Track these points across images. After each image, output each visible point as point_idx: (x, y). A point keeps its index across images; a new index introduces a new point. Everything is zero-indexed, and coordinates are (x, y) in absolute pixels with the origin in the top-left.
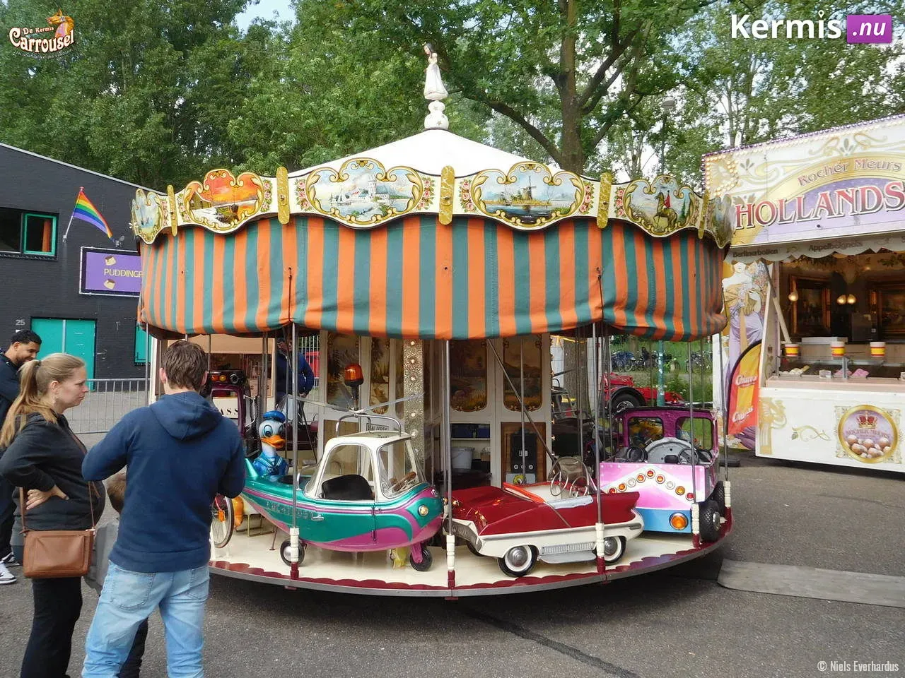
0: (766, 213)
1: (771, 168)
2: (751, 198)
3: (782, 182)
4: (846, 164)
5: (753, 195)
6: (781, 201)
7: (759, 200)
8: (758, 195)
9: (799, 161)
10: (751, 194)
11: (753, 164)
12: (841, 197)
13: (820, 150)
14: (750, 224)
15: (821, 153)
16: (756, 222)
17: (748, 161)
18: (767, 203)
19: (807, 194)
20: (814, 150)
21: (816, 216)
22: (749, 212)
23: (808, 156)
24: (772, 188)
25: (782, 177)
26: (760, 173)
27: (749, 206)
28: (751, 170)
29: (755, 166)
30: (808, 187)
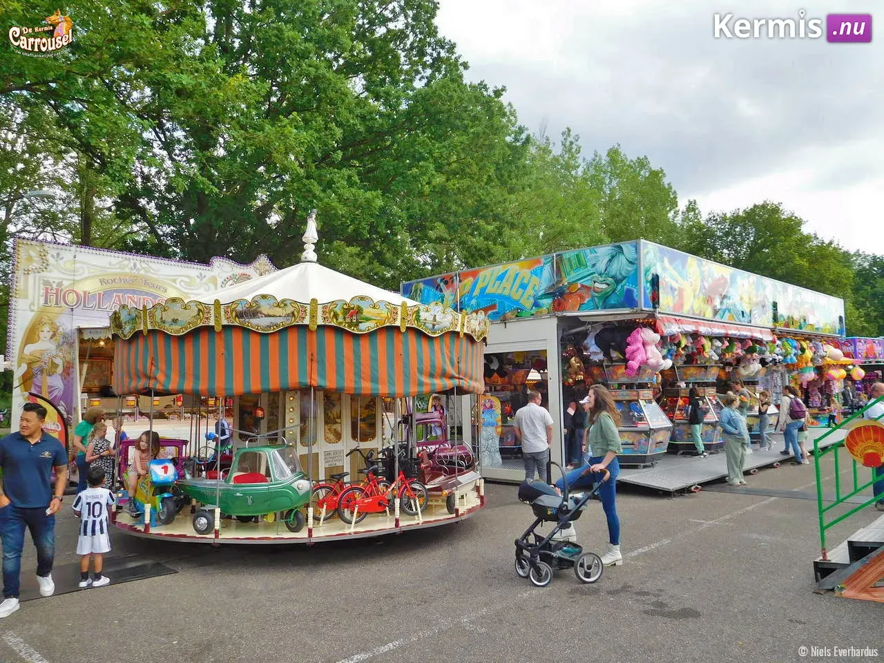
0: (71, 298)
1: (78, 265)
2: (60, 284)
3: (86, 279)
4: (135, 279)
5: (61, 282)
6: (85, 293)
7: (67, 287)
8: (66, 283)
9: (101, 267)
10: (60, 281)
11: (62, 258)
12: (130, 300)
13: (117, 264)
14: (57, 303)
15: (118, 266)
16: (63, 304)
17: (58, 254)
18: (74, 291)
19: (105, 293)
20: (113, 263)
21: (111, 309)
22: (57, 294)
23: (108, 266)
24: (78, 281)
25: (86, 275)
26: (68, 266)
27: (57, 290)
28: (61, 262)
29: (64, 260)
30: (107, 287)
